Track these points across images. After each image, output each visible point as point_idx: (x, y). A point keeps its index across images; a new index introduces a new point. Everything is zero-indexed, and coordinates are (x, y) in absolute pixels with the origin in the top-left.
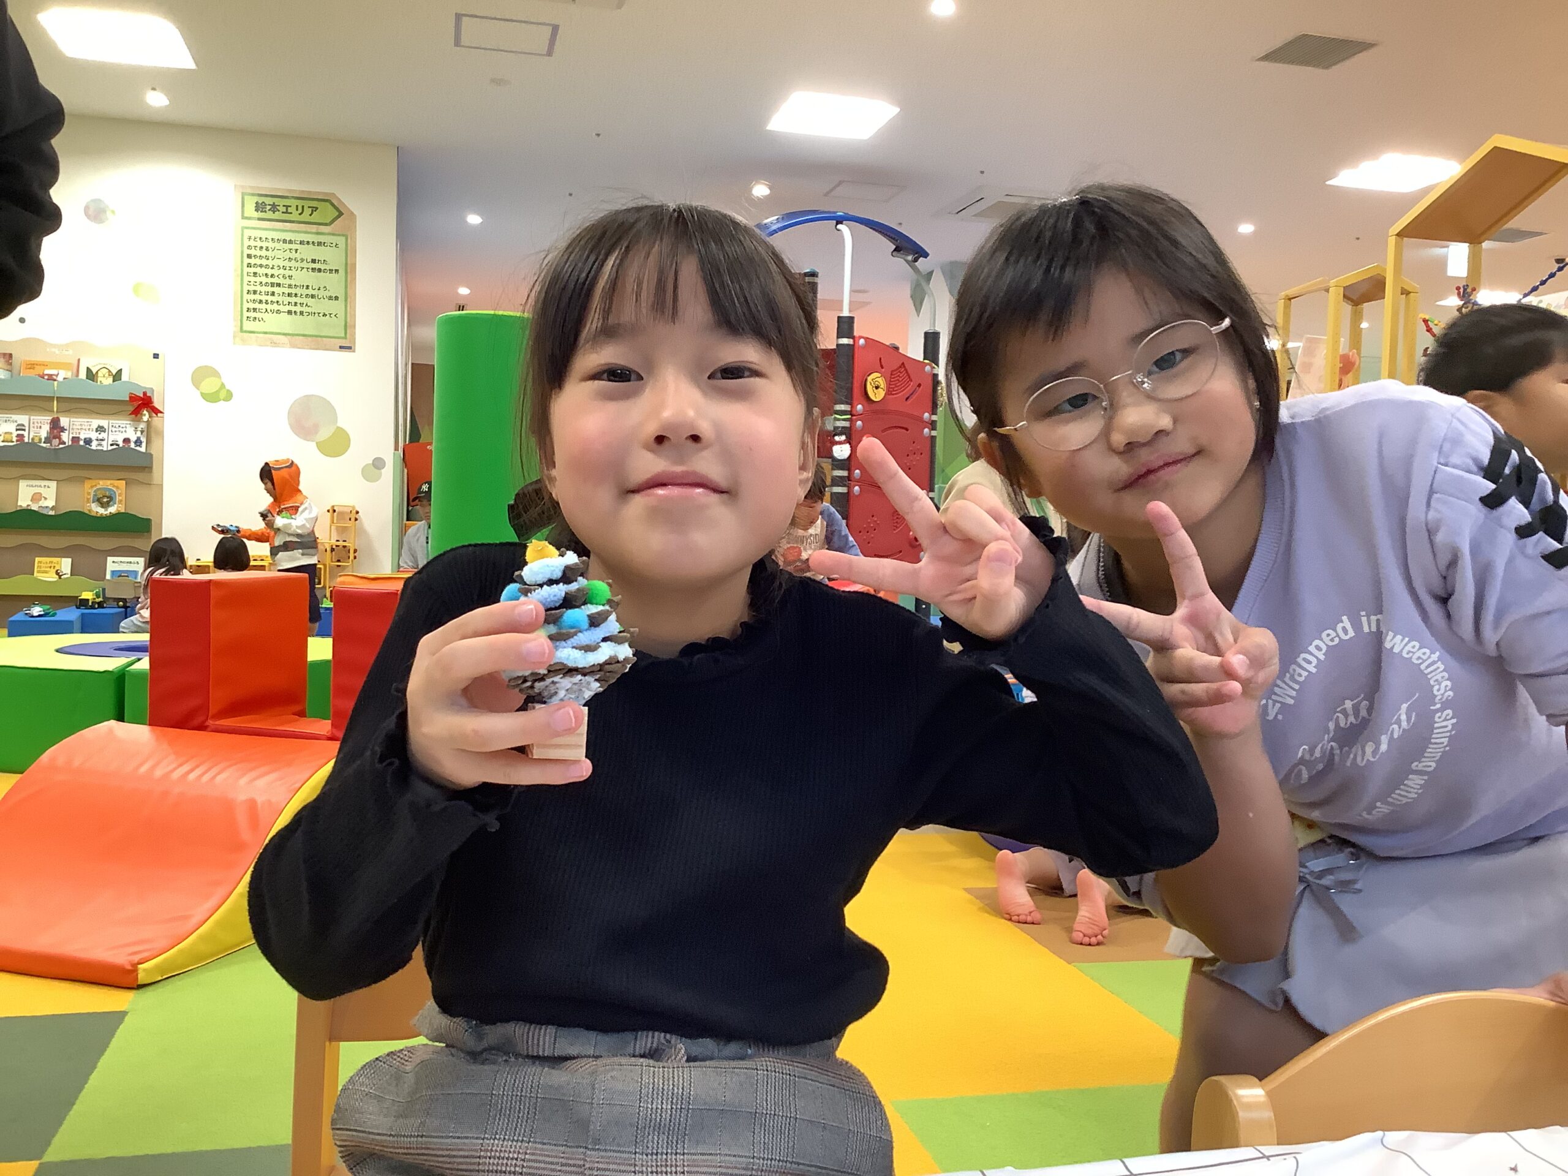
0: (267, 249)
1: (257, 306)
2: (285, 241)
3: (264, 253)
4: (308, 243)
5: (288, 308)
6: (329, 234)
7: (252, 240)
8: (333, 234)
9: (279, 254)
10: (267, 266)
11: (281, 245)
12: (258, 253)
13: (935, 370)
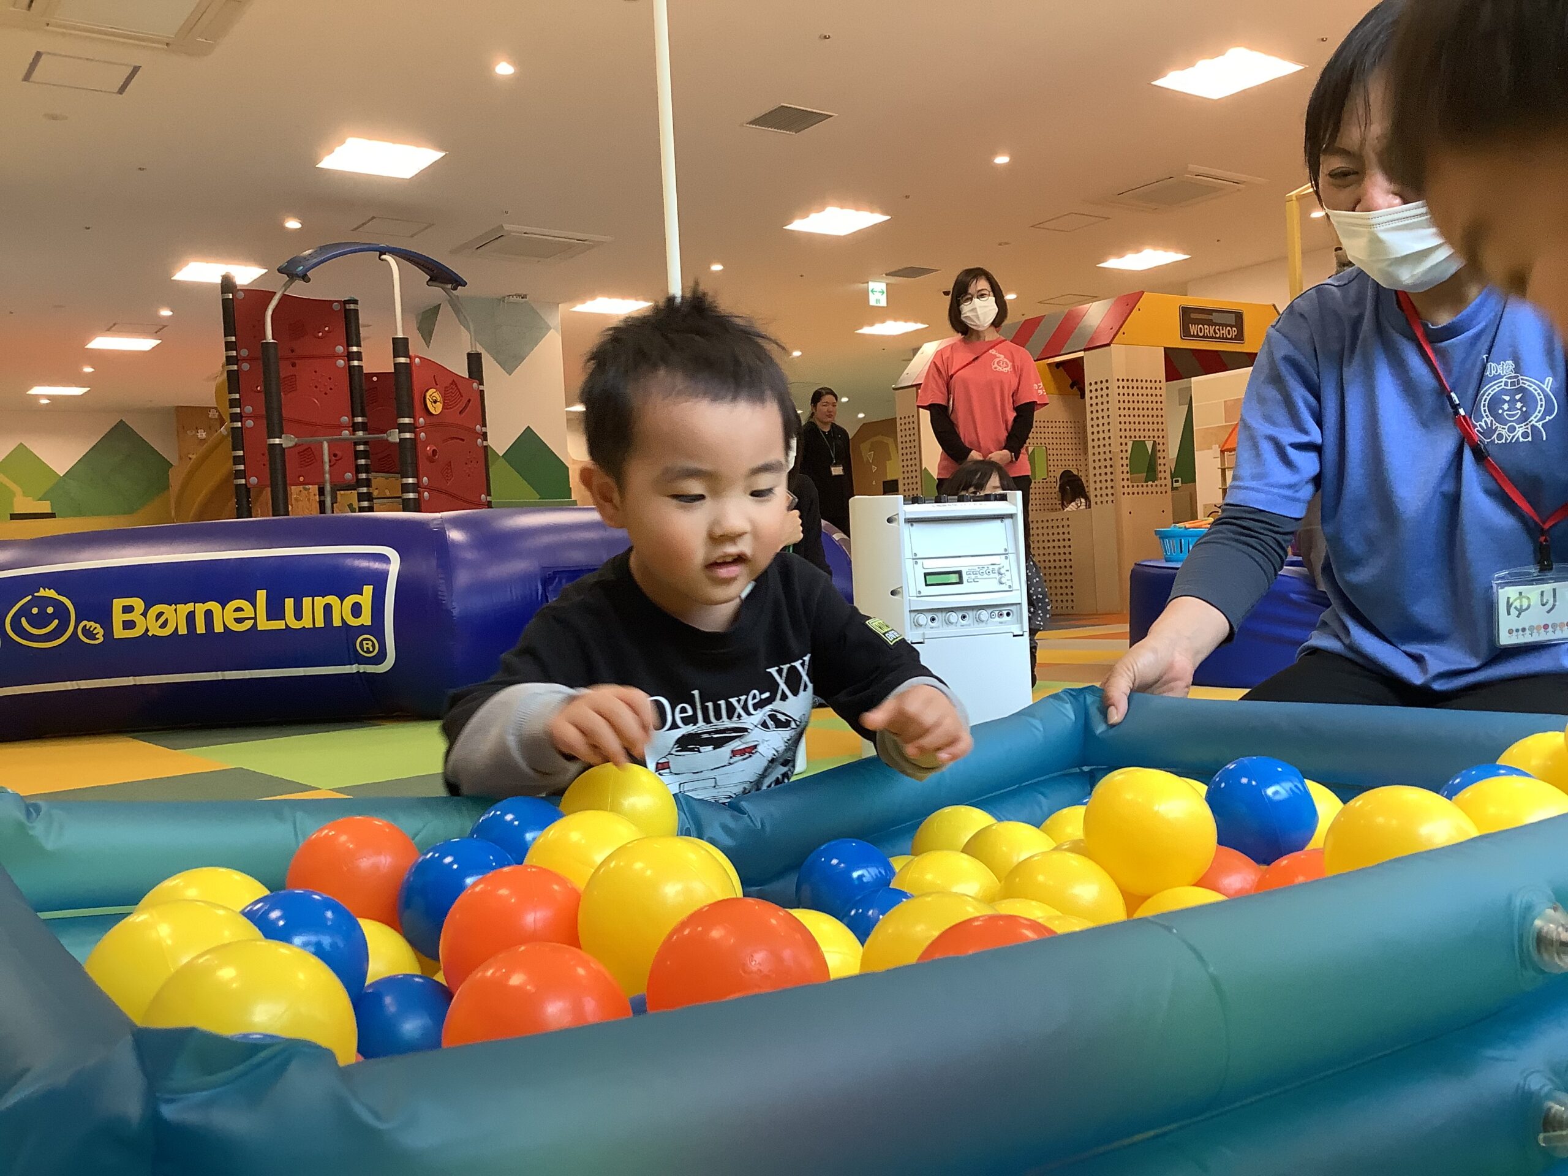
13: (481, 388)
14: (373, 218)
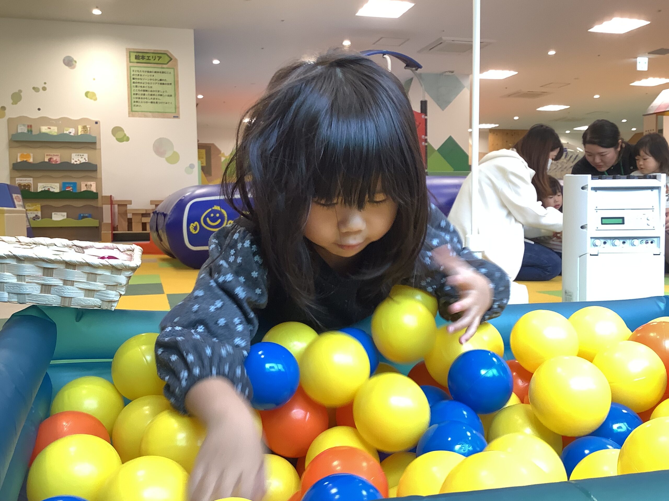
0: (141, 75)
1: (137, 100)
2: (148, 72)
3: (139, 77)
4: (158, 72)
5: (150, 101)
6: (167, 68)
7: (134, 72)
8: (169, 68)
9: (146, 77)
10: (141, 83)
11: (147, 74)
12: (137, 77)
13: (426, 117)
14: (382, 38)
